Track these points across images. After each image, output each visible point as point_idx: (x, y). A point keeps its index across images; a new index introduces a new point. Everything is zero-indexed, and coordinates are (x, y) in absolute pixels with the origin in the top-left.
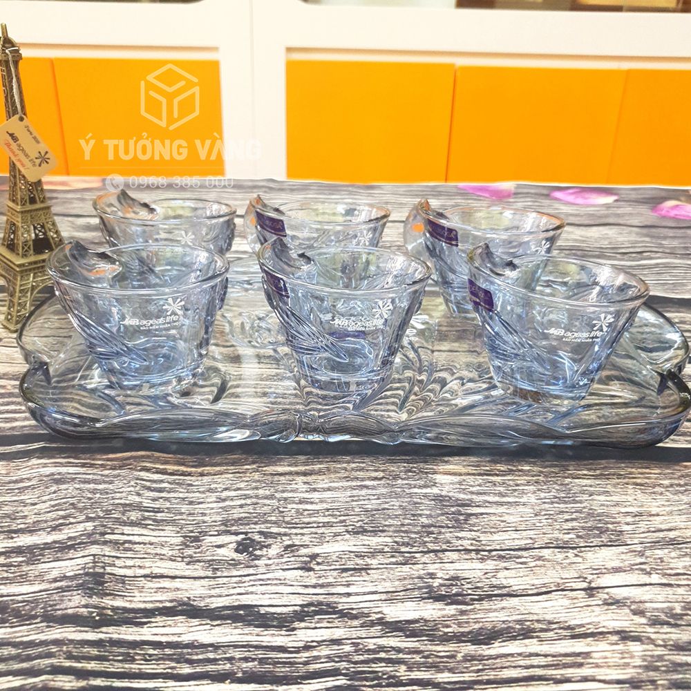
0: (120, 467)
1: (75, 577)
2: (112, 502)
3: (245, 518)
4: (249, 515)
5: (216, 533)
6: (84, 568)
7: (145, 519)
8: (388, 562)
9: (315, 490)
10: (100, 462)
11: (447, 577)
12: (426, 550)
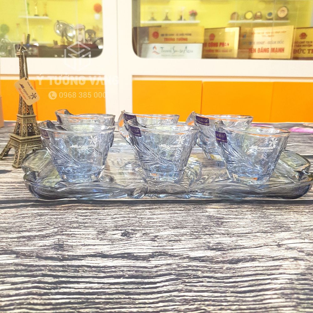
0: (68, 209)
1: (50, 245)
2: (65, 221)
3: (125, 225)
4: (126, 224)
5: (112, 230)
6: (54, 243)
7: (80, 226)
8: (189, 238)
9: (154, 214)
10: (58, 208)
11: (216, 243)
12: (205, 234)
